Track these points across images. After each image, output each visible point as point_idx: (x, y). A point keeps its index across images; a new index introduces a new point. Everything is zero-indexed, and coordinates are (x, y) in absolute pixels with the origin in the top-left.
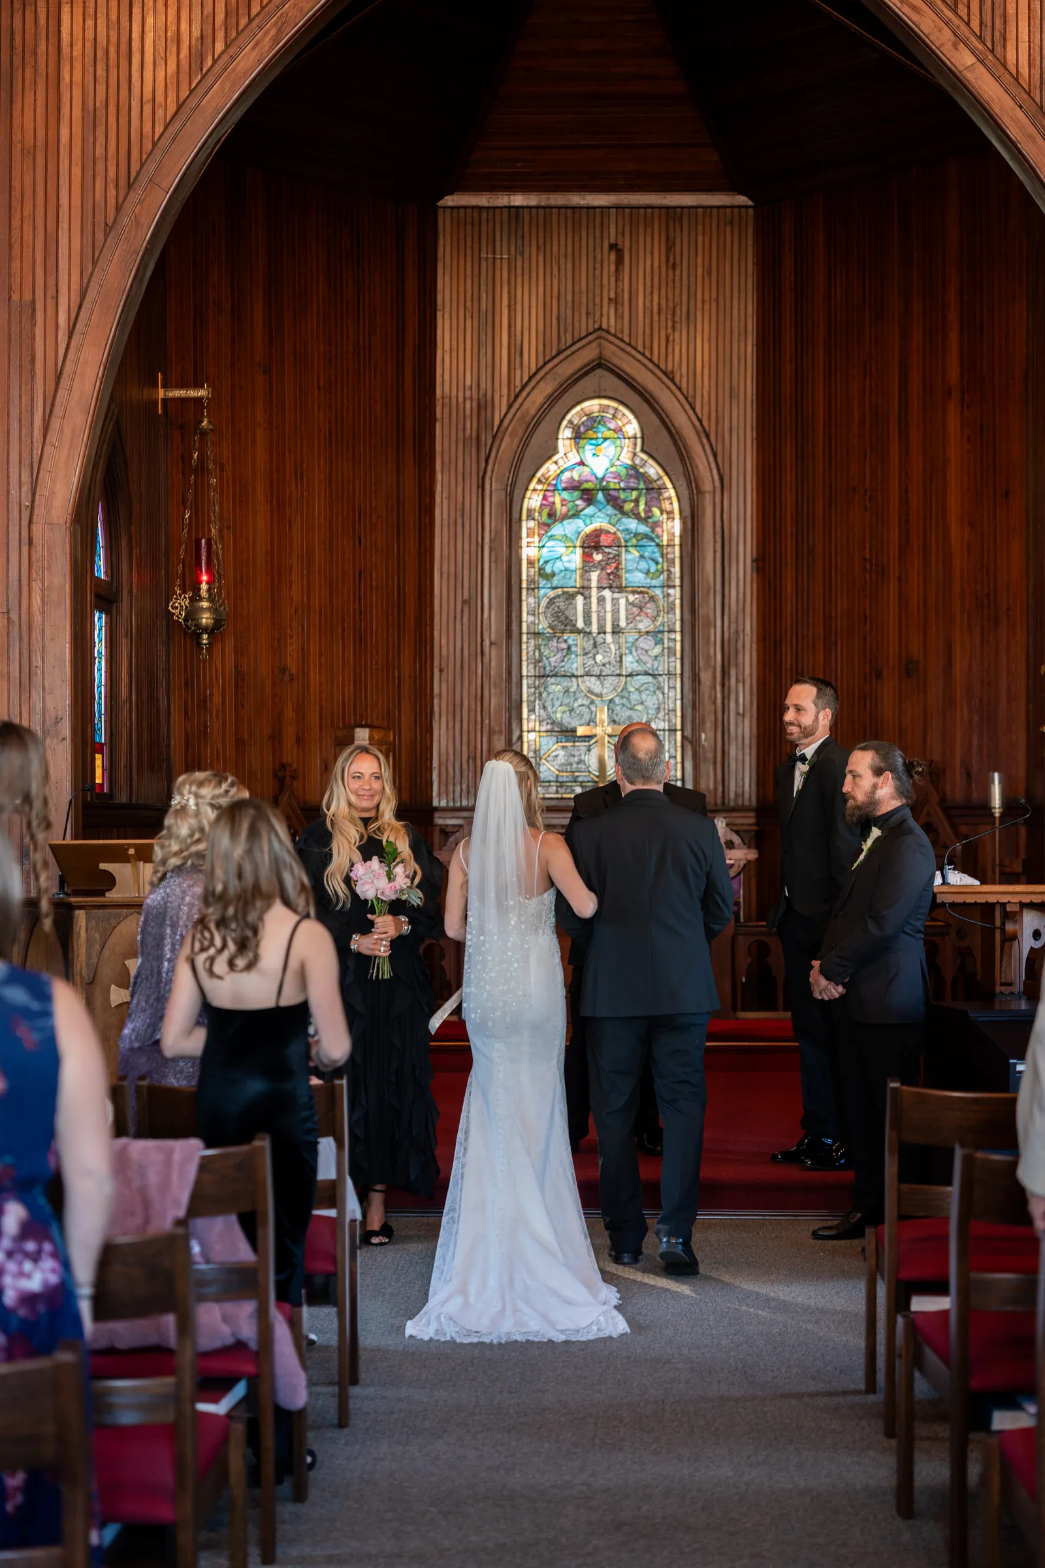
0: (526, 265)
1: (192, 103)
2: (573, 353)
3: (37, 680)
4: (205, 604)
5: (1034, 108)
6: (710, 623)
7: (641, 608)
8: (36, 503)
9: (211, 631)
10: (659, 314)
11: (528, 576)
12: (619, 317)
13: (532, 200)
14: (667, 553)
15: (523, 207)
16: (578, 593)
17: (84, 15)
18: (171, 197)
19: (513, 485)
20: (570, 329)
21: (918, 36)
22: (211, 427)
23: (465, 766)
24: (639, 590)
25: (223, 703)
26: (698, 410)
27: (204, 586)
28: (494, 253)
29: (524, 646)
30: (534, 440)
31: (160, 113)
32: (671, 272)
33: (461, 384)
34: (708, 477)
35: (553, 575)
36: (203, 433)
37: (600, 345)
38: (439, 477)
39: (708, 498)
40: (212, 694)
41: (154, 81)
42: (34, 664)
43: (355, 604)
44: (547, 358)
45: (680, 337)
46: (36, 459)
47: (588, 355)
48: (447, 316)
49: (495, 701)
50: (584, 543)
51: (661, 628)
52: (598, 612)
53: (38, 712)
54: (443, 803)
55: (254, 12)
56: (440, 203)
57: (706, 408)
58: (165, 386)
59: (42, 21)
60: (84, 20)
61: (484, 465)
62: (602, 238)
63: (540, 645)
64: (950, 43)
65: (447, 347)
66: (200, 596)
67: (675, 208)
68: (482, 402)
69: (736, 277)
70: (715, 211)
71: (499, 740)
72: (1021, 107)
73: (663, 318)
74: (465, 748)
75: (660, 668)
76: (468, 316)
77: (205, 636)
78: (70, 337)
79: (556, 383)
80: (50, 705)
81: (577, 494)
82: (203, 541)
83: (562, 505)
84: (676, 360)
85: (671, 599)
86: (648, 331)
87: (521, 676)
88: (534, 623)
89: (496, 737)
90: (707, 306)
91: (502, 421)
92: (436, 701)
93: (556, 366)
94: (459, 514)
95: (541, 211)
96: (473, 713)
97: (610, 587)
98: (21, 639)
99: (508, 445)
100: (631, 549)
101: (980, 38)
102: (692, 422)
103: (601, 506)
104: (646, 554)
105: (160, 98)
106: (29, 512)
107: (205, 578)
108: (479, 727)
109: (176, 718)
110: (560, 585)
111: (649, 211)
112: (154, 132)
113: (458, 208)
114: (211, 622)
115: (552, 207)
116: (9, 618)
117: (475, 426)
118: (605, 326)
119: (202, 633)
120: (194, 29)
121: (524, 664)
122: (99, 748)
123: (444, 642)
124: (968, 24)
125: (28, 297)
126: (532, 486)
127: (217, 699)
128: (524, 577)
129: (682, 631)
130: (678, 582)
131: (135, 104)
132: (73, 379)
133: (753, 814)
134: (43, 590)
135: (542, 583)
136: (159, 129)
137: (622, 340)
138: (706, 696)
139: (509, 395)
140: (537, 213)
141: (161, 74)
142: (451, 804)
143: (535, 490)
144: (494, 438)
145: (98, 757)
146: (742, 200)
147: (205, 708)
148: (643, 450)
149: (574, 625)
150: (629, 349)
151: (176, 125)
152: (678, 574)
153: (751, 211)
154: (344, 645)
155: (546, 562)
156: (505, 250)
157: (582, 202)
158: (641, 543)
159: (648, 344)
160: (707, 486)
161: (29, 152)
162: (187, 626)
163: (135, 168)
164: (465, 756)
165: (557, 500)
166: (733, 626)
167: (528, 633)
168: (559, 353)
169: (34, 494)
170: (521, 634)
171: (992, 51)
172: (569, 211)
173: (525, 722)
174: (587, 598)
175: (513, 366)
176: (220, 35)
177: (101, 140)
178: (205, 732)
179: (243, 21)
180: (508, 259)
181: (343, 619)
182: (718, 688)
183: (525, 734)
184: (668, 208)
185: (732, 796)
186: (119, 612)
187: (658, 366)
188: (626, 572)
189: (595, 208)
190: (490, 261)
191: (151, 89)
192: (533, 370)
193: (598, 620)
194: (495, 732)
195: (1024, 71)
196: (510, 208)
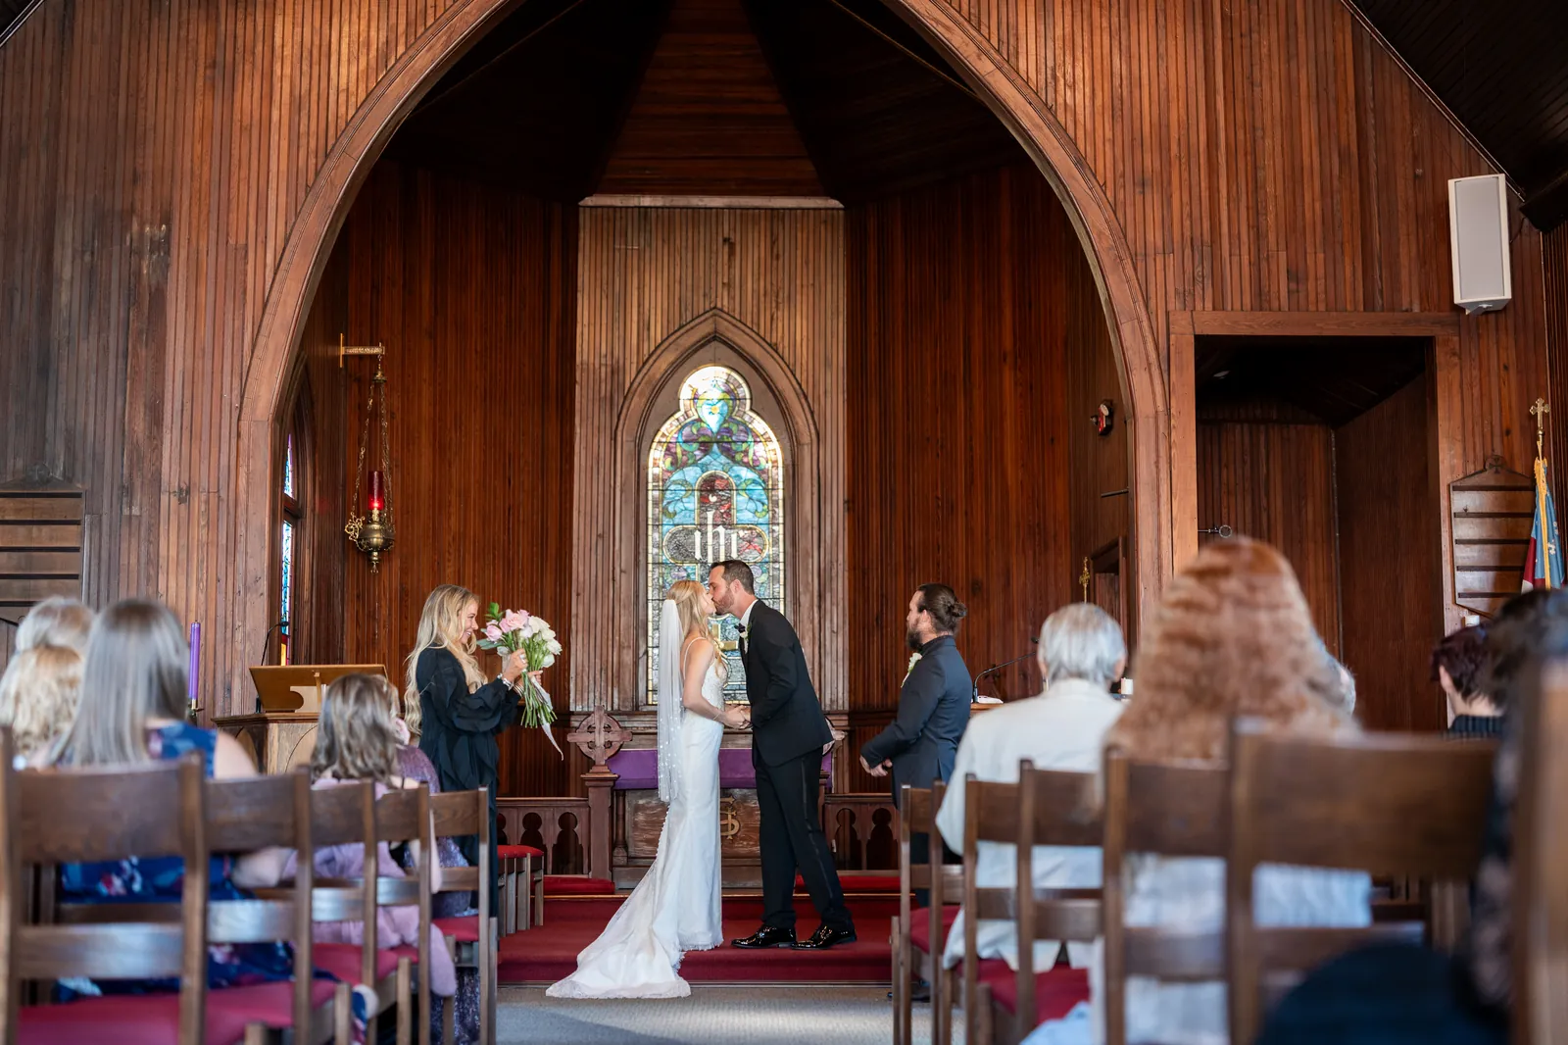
0: (654, 254)
1: (378, 92)
2: (692, 328)
3: (241, 547)
4: (376, 526)
5: (1041, 106)
6: (808, 554)
7: (750, 542)
8: (244, 405)
9: (381, 549)
10: (765, 295)
11: (653, 515)
12: (731, 298)
13: (658, 201)
14: (772, 496)
15: (651, 207)
16: (695, 529)
17: (293, 24)
18: (360, 164)
19: (641, 438)
20: (690, 308)
21: (950, 49)
22: (384, 378)
23: (598, 676)
24: (748, 526)
25: (390, 614)
26: (798, 376)
27: (376, 512)
28: (626, 245)
29: (650, 574)
30: (659, 400)
31: (353, 99)
32: (775, 262)
33: (597, 351)
34: (806, 434)
35: (675, 514)
36: (378, 385)
37: (715, 321)
38: (578, 430)
39: (806, 450)
40: (380, 607)
41: (348, 76)
42: (239, 534)
43: (504, 534)
44: (671, 331)
45: (783, 314)
46: (245, 370)
47: (706, 329)
48: (586, 297)
49: (624, 620)
50: (702, 486)
51: (767, 560)
52: (713, 545)
53: (241, 571)
54: (579, 709)
55: (429, 24)
56: (581, 203)
57: (805, 374)
58: (346, 344)
59: (260, 28)
60: (293, 28)
61: (616, 420)
62: (717, 233)
63: (663, 574)
64: (974, 55)
65: (586, 322)
66: (372, 520)
67: (778, 209)
68: (616, 367)
69: (829, 266)
70: (811, 212)
71: (628, 654)
72: (1030, 104)
73: (768, 299)
74: (598, 661)
75: (766, 593)
76: (604, 297)
77: (375, 554)
78: (275, 274)
79: (678, 352)
80: (251, 567)
81: (695, 445)
82: (376, 473)
83: (683, 455)
84: (780, 335)
85: (775, 535)
86: (755, 310)
87: (647, 600)
88: (657, 554)
89: (625, 651)
90: (805, 289)
91: (632, 384)
92: (573, 620)
93: (678, 338)
94: (595, 461)
95: (666, 210)
96: (605, 631)
97: (724, 524)
98: (228, 513)
99: (637, 403)
100: (741, 492)
101: (998, 51)
102: (792, 385)
103: (715, 456)
104: (754, 497)
105: (353, 88)
106: (238, 411)
107: (376, 505)
108: (610, 643)
109: (349, 627)
110: (680, 522)
111: (757, 211)
112: (347, 114)
113: (596, 207)
114: (380, 541)
115: (675, 208)
116: (219, 497)
117: (609, 388)
118: (719, 306)
119: (373, 551)
120: (380, 36)
121: (650, 589)
122: (284, 639)
123: (581, 569)
124: (989, 41)
125: (242, 241)
126: (657, 439)
127: (385, 612)
128: (650, 515)
129: (784, 562)
130: (781, 520)
131: (333, 92)
132: (277, 306)
133: (846, 718)
134: (248, 474)
135: (666, 521)
136: (351, 112)
137: (734, 318)
138: (805, 617)
139: (638, 363)
140: (663, 212)
141: (354, 69)
142: (586, 709)
143: (659, 442)
144: (625, 398)
145: (283, 646)
146: (835, 203)
147: (374, 619)
148: (751, 409)
149: (693, 557)
150: (739, 324)
151: (365, 109)
152: (781, 514)
153: (841, 212)
154: (494, 569)
155: (669, 503)
156: (635, 243)
157: (701, 204)
158: (751, 487)
159: (755, 320)
160: (806, 439)
161: (246, 129)
162: (360, 545)
163: (331, 142)
164: (598, 667)
165: (679, 450)
166: (828, 557)
167: (653, 564)
168: (681, 327)
169: (242, 397)
170: (647, 563)
171: (1008, 61)
172: (690, 211)
173: (650, 639)
174: (704, 534)
175: (641, 338)
176: (402, 41)
177: (304, 121)
178: (374, 639)
179: (421, 30)
180: (638, 249)
181: (494, 548)
182: (816, 609)
183: (650, 650)
184: (772, 209)
185: (828, 702)
186: (303, 526)
187: (764, 340)
188: (737, 511)
189: (711, 208)
190: (623, 252)
191: (345, 81)
192: (659, 341)
193: (714, 552)
194: (624, 648)
195: (1032, 75)
196: (639, 207)
